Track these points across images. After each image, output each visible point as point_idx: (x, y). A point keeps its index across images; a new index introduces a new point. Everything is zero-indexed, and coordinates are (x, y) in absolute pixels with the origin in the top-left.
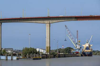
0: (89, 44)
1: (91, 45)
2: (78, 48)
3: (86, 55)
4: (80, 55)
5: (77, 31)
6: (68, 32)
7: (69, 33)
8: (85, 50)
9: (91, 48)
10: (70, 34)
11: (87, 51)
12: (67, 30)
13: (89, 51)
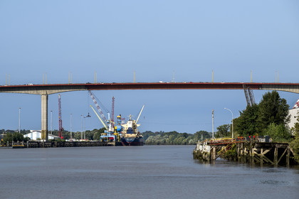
0: (133, 124)
1: (138, 125)
2: (110, 130)
3: (127, 144)
4: (114, 143)
5: (113, 99)
6: (94, 101)
7: (96, 103)
8: (126, 135)
9: (136, 131)
10: (97, 105)
11: (130, 135)
12: (92, 97)
13: (133, 135)
